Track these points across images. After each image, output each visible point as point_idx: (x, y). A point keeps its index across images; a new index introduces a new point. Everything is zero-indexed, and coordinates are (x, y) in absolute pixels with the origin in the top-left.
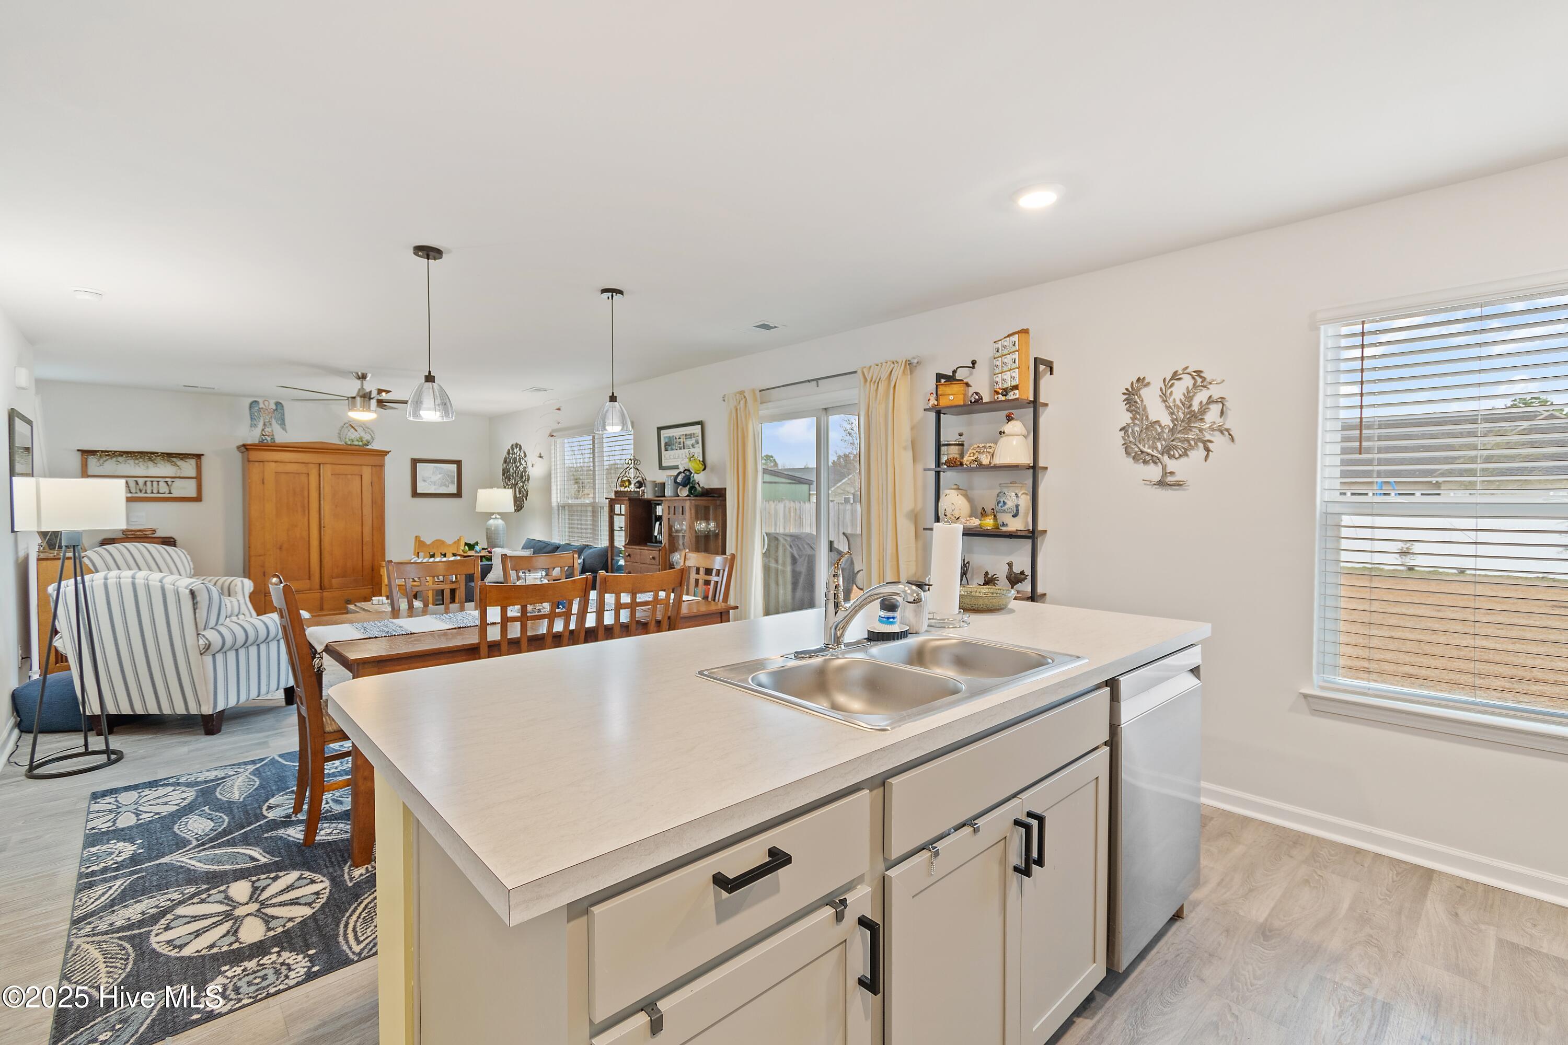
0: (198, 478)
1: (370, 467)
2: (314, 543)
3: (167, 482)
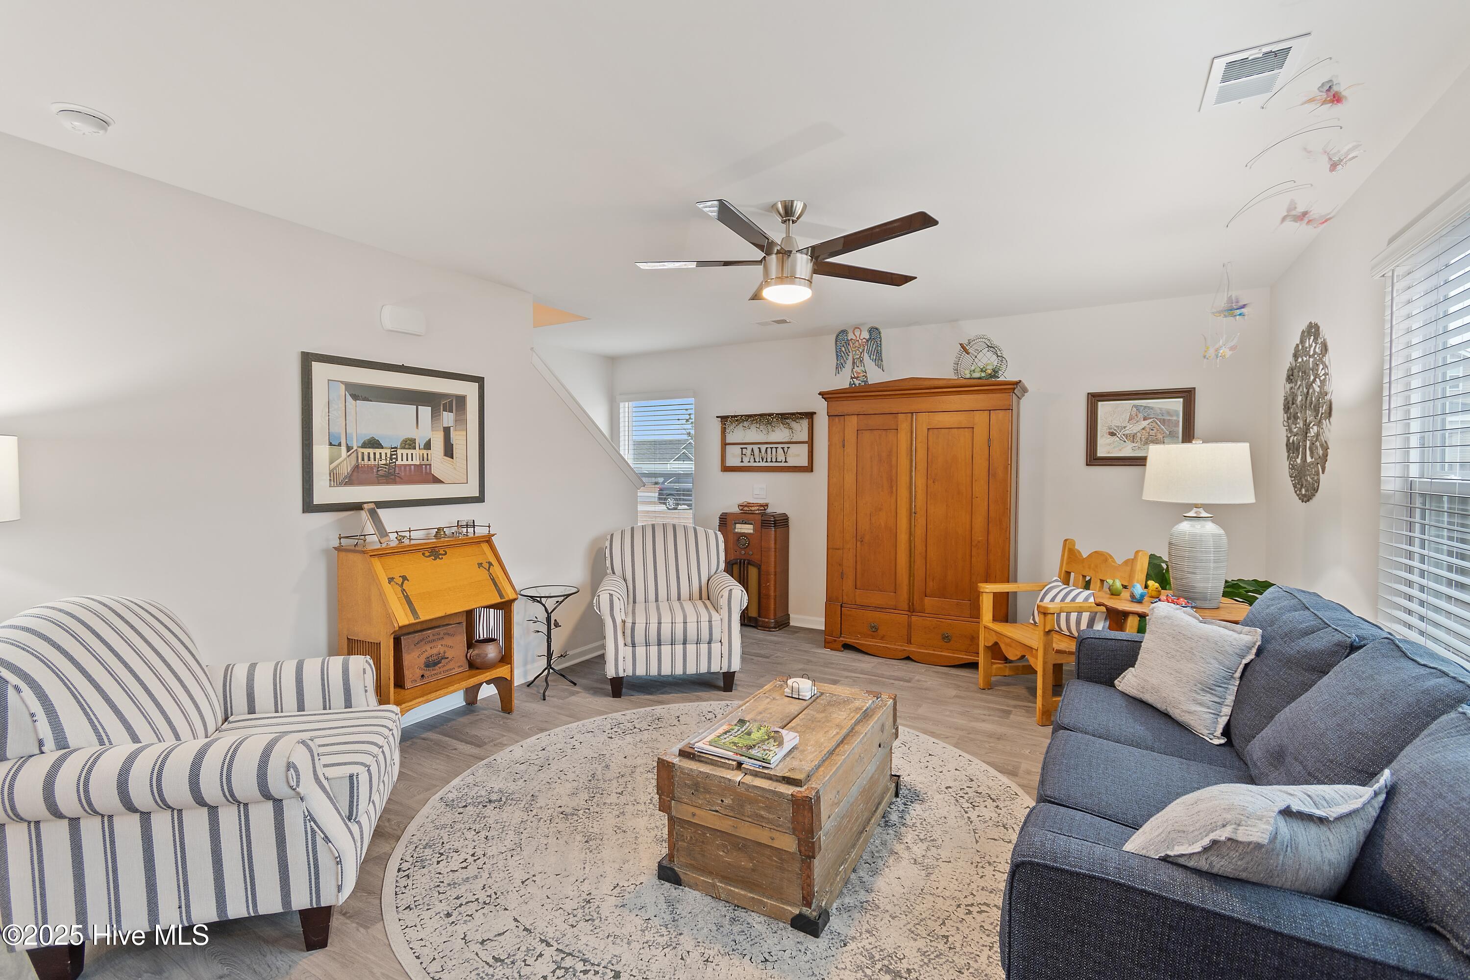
0: (811, 442)
1: (987, 413)
2: (903, 537)
3: (783, 448)
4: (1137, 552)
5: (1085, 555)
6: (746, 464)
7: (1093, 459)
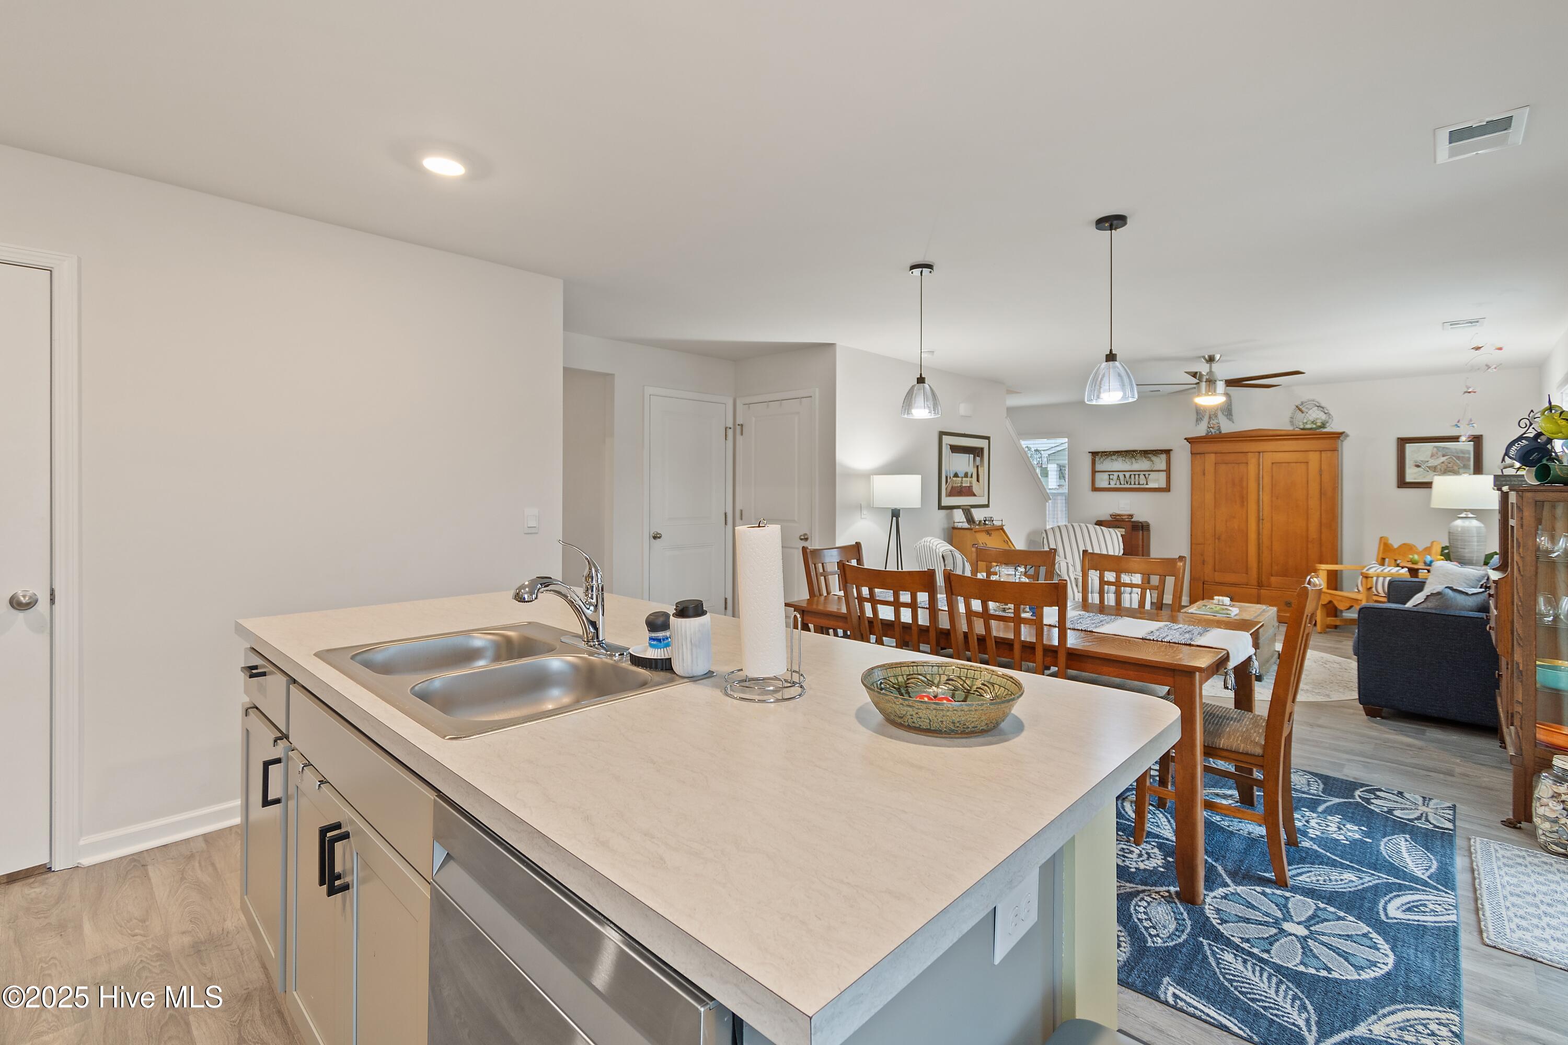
0: (1168, 471)
1: (1318, 453)
2: (1252, 536)
3: (1145, 475)
4: (1432, 543)
5: (1396, 546)
6: (1112, 485)
7: (1402, 483)
